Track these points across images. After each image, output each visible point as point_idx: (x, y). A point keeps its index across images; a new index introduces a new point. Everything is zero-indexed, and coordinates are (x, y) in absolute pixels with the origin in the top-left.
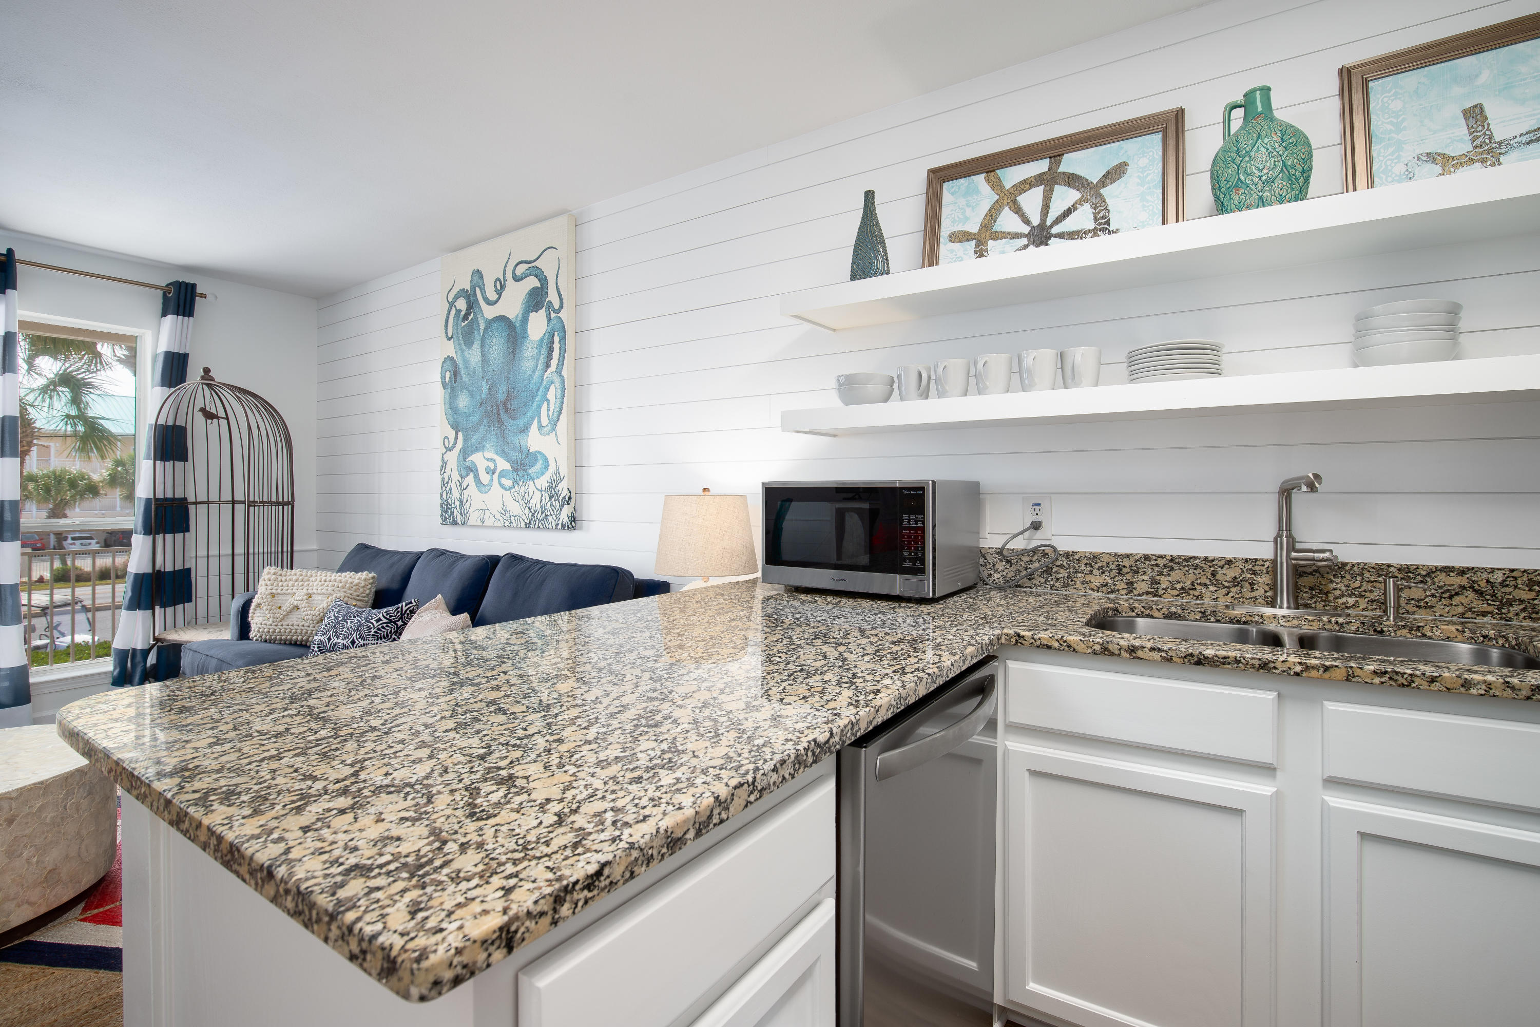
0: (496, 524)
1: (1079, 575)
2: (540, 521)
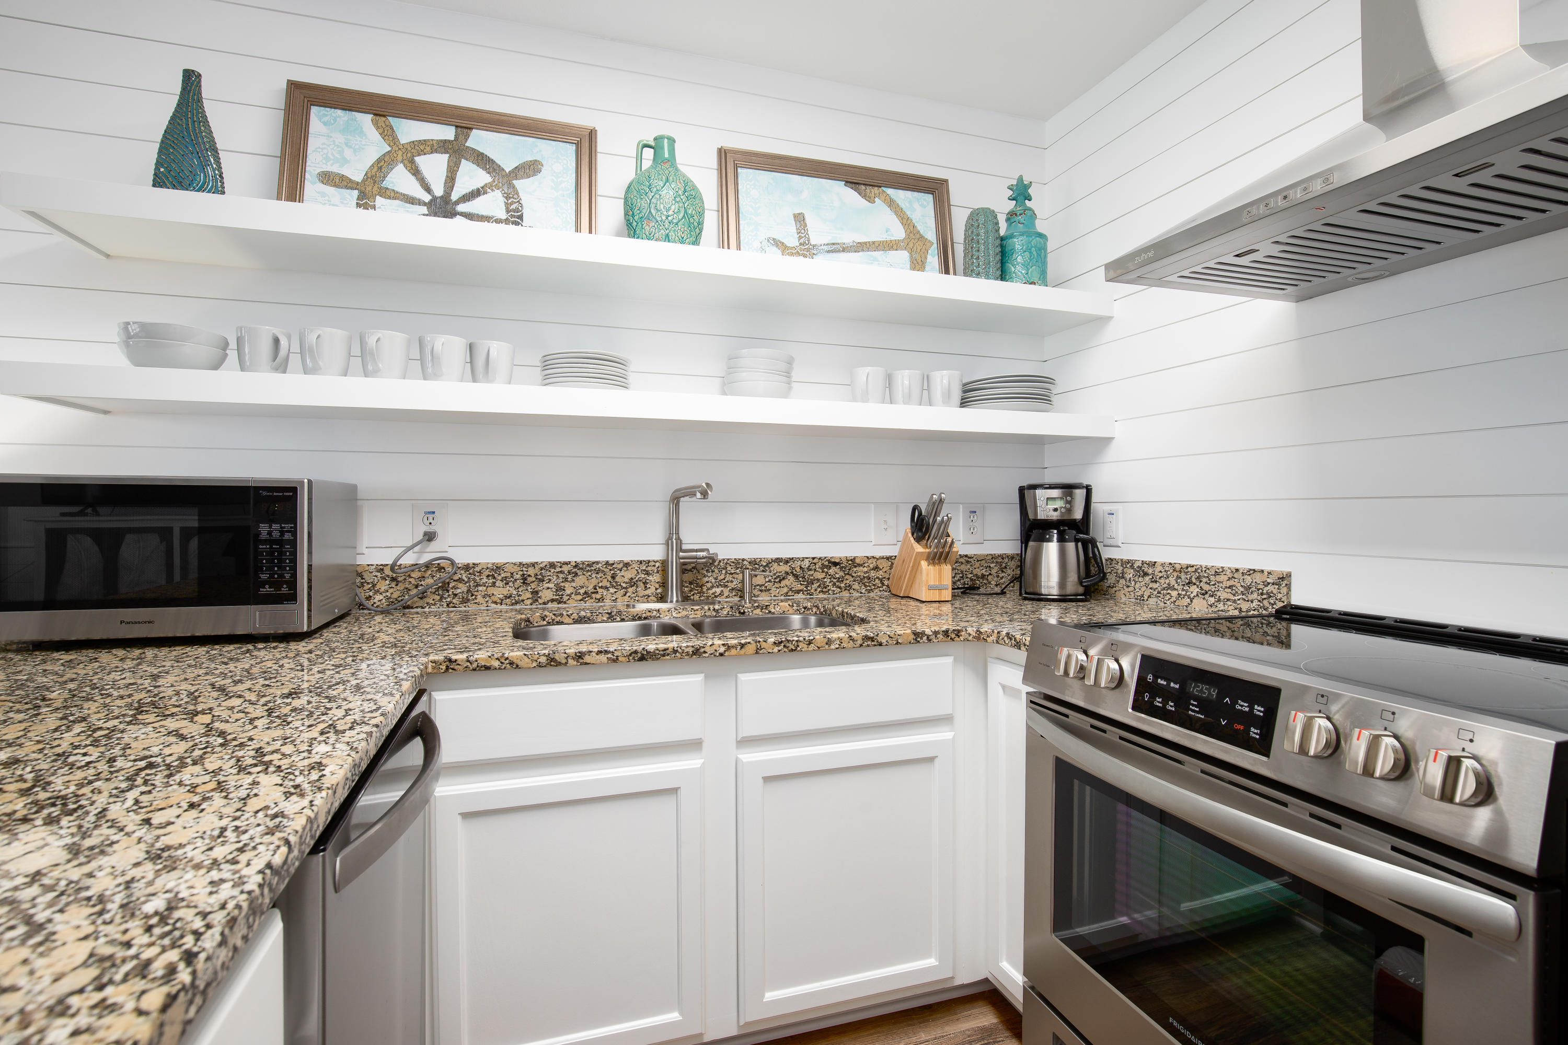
1: (480, 588)
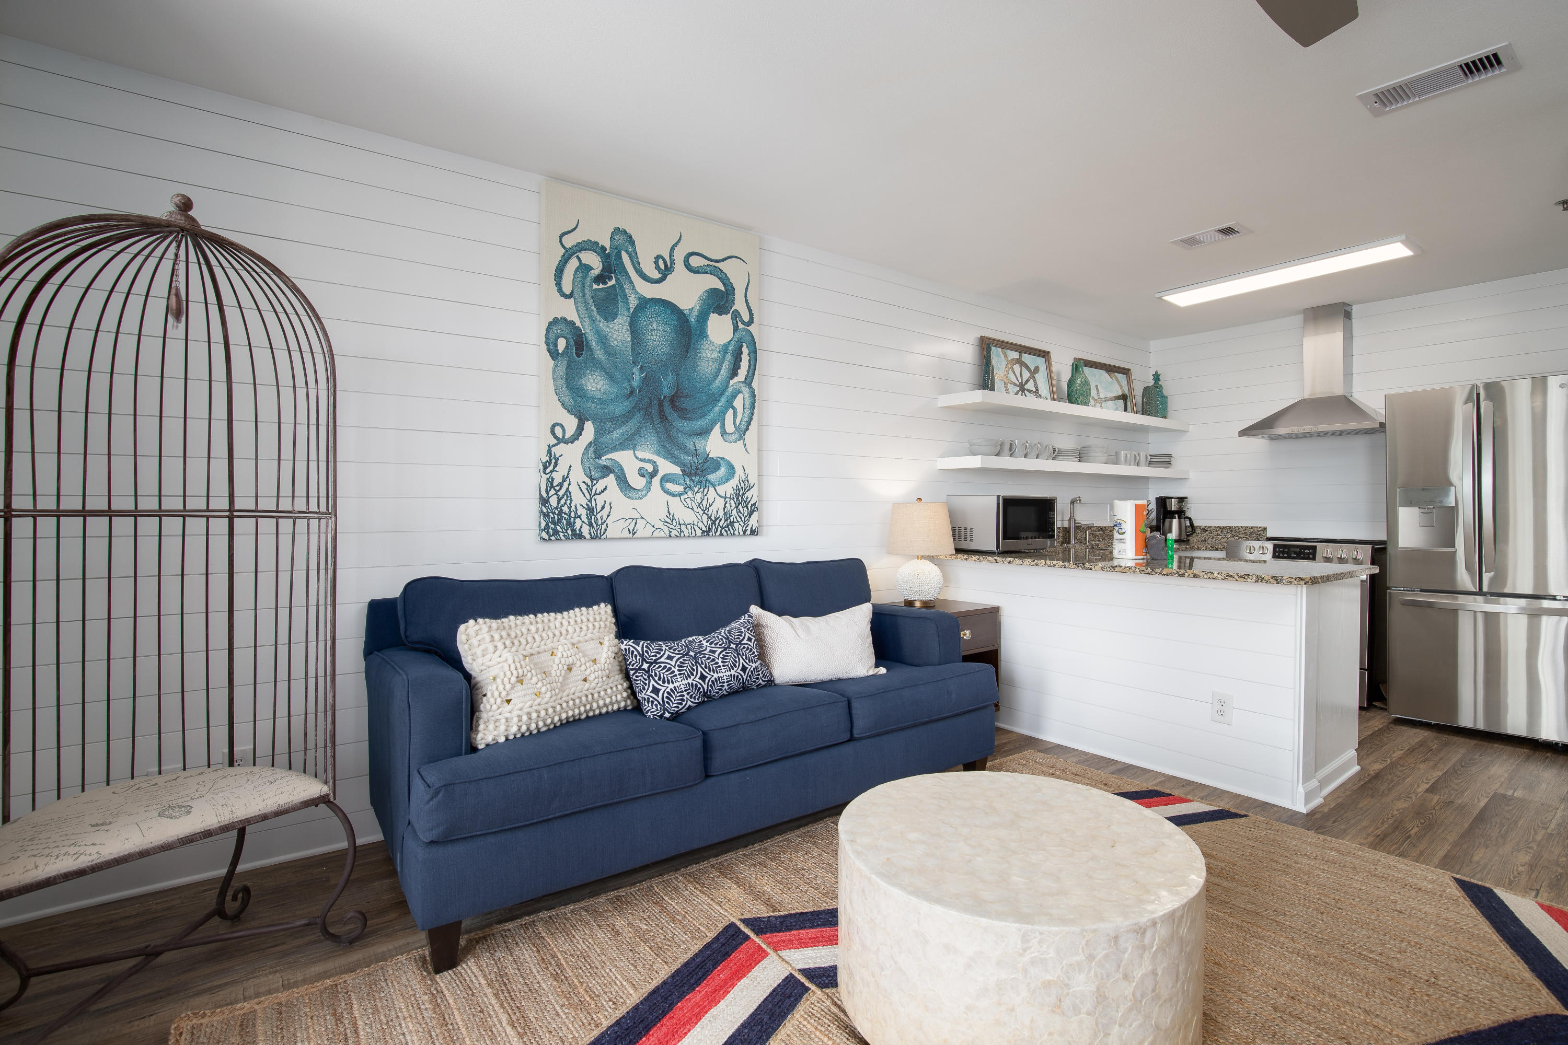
0: (656, 534)
2: (722, 528)
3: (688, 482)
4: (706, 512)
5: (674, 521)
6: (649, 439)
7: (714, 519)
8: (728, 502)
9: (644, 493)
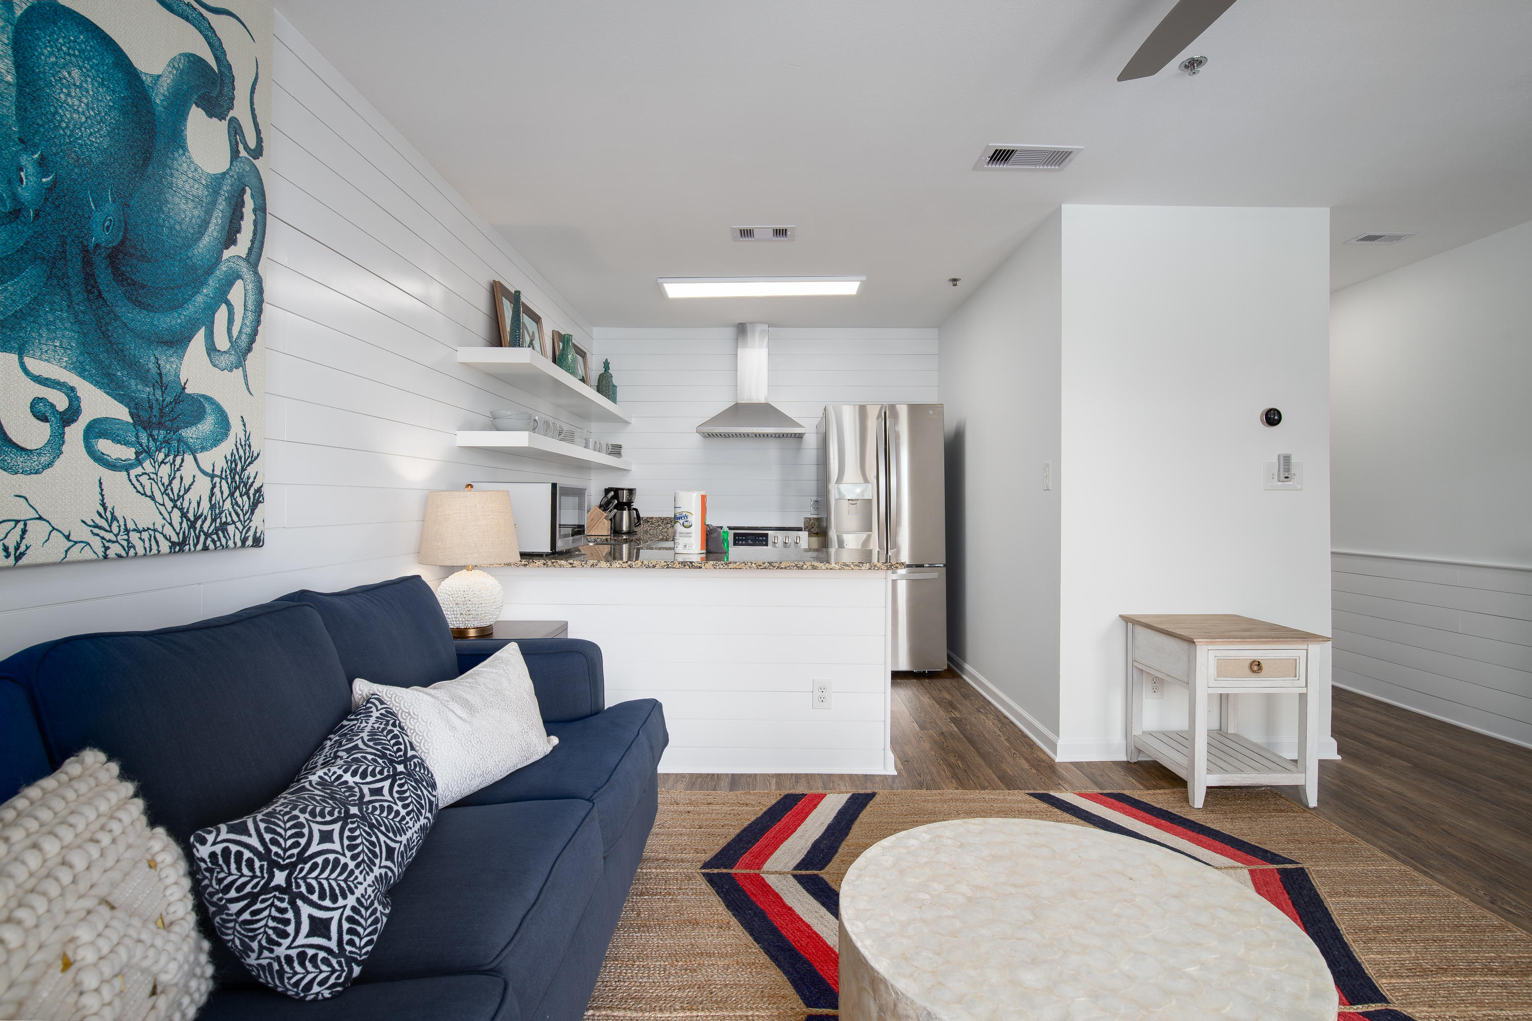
0: (74, 554)
2: (207, 535)
3: (144, 441)
4: (179, 503)
5: (115, 524)
6: (59, 334)
7: (192, 519)
8: (218, 485)
9: (44, 459)
